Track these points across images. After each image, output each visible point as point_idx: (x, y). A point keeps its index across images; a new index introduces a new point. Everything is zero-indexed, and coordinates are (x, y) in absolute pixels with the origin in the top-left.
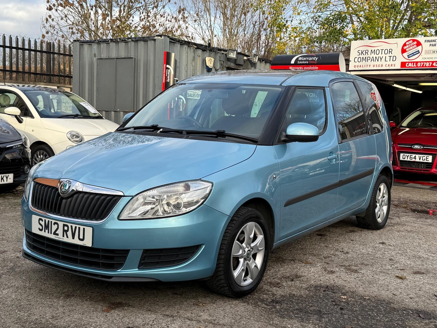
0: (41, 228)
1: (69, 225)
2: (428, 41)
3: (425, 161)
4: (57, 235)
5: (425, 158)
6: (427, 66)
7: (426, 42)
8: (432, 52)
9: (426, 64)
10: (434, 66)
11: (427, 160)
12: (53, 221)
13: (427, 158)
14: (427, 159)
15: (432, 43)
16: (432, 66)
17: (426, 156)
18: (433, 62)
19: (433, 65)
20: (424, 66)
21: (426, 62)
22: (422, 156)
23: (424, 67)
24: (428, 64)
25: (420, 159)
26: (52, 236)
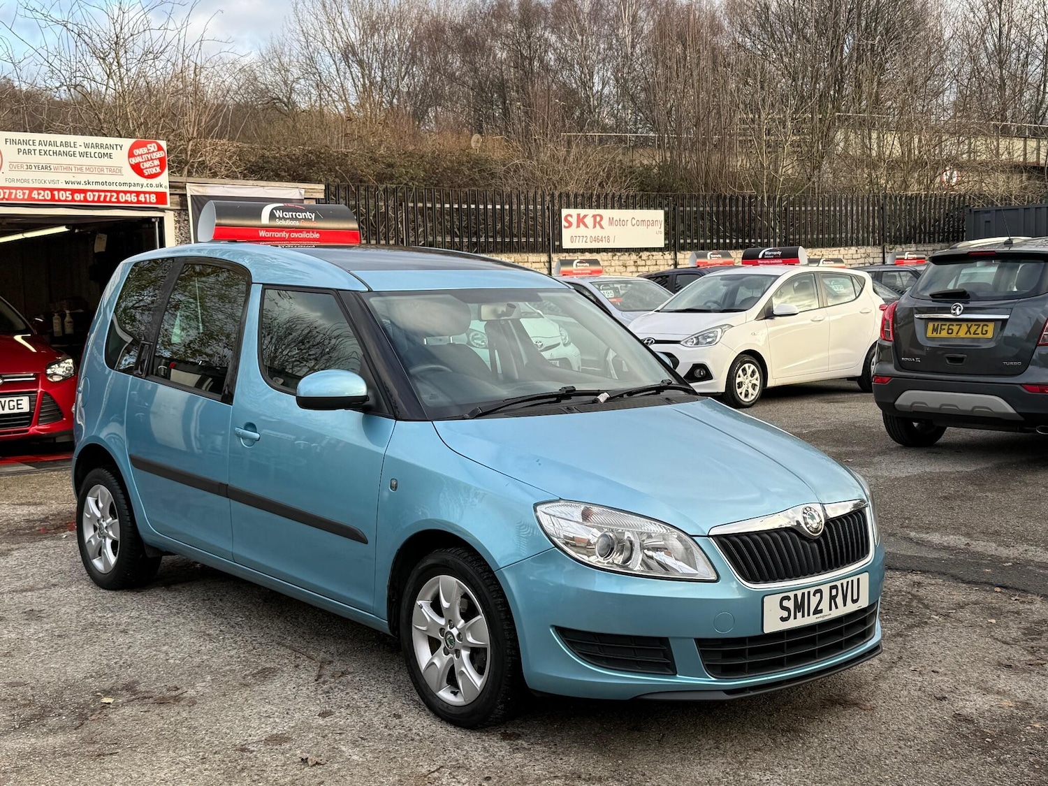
0: (785, 614)
1: (838, 583)
2: (13, 142)
3: (16, 411)
4: (821, 611)
5: (15, 403)
6: (18, 196)
7: (8, 143)
8: (25, 167)
9: (16, 194)
10: (34, 199)
11: (20, 406)
12: (812, 590)
13: (19, 402)
14: (18, 404)
15: (22, 147)
16: (30, 198)
17: (15, 399)
18: (31, 190)
19: (33, 196)
20: (13, 196)
21: (16, 189)
22: (8, 399)
23: (13, 200)
24: (20, 194)
25: (3, 408)
26: (812, 620)
